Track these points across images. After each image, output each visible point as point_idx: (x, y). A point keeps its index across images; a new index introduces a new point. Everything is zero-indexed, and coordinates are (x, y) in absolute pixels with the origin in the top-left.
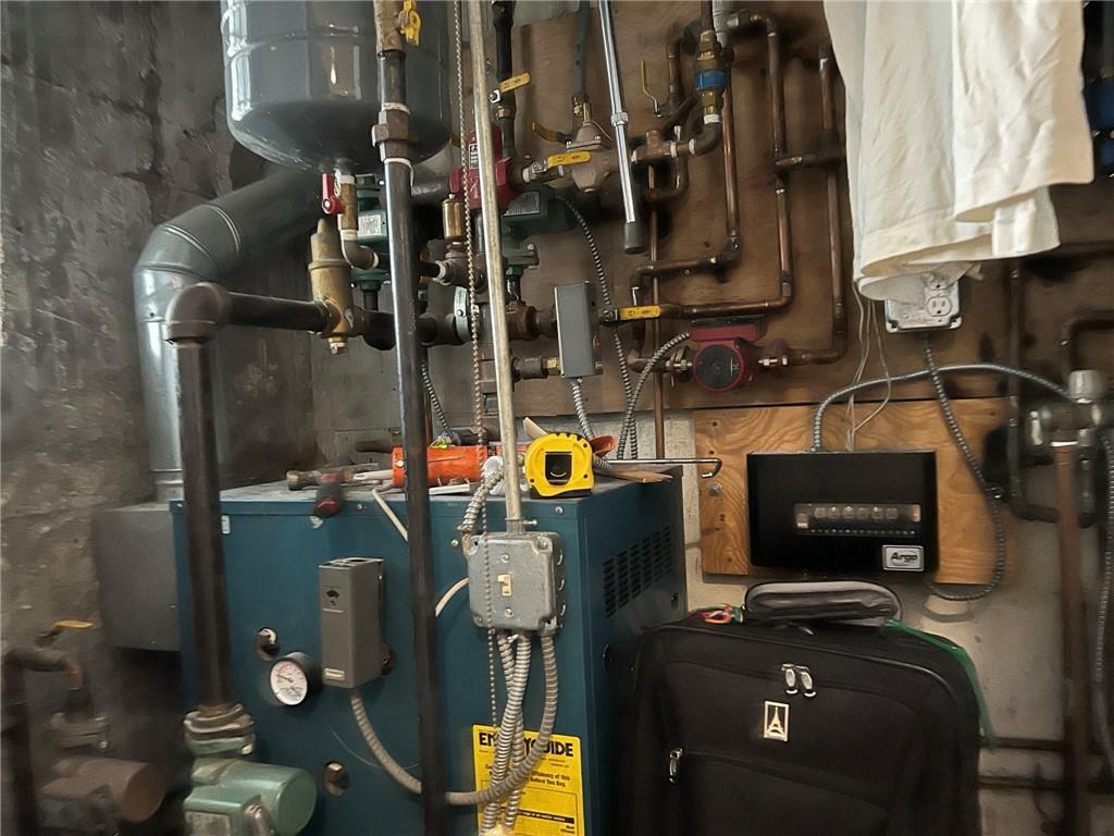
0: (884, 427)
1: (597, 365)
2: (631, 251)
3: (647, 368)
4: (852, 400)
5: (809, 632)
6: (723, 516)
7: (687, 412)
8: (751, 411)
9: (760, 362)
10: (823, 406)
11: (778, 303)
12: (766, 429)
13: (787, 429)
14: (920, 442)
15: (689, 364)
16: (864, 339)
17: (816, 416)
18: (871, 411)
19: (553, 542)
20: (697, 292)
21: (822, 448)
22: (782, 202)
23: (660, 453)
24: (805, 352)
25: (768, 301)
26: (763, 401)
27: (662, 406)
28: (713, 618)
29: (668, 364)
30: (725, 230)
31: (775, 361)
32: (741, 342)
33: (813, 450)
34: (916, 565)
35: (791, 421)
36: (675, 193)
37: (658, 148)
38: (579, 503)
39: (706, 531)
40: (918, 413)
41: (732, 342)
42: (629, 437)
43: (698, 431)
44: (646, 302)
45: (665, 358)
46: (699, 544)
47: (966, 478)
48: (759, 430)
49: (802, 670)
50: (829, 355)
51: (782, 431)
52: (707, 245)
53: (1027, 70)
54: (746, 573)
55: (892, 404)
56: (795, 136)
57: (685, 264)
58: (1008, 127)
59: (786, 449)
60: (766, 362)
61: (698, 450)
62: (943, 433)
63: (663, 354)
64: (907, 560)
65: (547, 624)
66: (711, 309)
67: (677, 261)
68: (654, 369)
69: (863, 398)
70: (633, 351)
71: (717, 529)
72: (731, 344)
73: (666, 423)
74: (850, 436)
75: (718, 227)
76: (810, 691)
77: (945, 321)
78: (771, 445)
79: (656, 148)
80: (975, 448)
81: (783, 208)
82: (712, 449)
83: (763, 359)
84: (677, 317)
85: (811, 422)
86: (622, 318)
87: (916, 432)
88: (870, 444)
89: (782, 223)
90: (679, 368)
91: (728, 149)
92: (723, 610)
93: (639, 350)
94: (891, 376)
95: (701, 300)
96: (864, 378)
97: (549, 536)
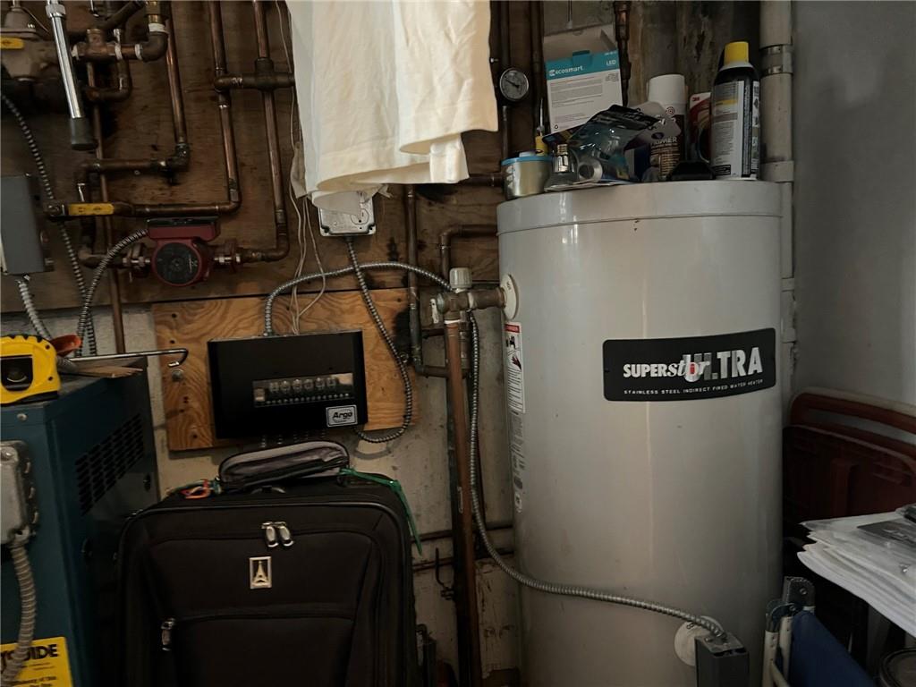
0: (321, 313)
1: (48, 262)
2: (77, 147)
3: (103, 264)
4: (295, 291)
5: (281, 491)
6: (186, 398)
7: (146, 306)
8: (207, 303)
9: (216, 259)
10: (272, 297)
11: (227, 207)
12: (223, 318)
13: (240, 318)
14: (350, 324)
15: (148, 261)
16: (302, 241)
17: (266, 306)
18: (310, 301)
19: (18, 451)
20: (148, 192)
21: (273, 333)
22: (225, 117)
23: (121, 347)
24: (255, 251)
25: (219, 204)
26: (217, 294)
27: (119, 300)
28: (193, 494)
29: (125, 260)
30: (172, 136)
31: (229, 258)
32: (197, 240)
33: (265, 334)
34: (352, 420)
35: (245, 311)
36: (117, 94)
37: (100, 47)
38: (46, 407)
39: (170, 414)
40: (347, 301)
41: (189, 241)
42: (86, 333)
43: (157, 323)
44: (94, 198)
45: (121, 254)
46: (163, 426)
47: (383, 349)
48: (215, 320)
49: (280, 525)
50: (275, 254)
51: (236, 320)
52: (155, 148)
53: (453, 35)
54: (211, 446)
55: (327, 294)
56: (233, 58)
57: (134, 164)
58: (441, 79)
59: (242, 335)
60: (222, 260)
61: (159, 341)
62: (366, 317)
63: (119, 250)
64: (345, 417)
65: (17, 536)
66: (163, 209)
67: (124, 161)
68: (110, 265)
69: (304, 289)
70: (84, 247)
71: (182, 411)
72: (188, 243)
73: (125, 316)
74: (295, 321)
75: (165, 134)
76: (288, 542)
77: (365, 229)
78: (229, 332)
79: (97, 47)
80: (388, 325)
81: (227, 123)
82: (172, 339)
83: (218, 256)
84: (129, 216)
85: (262, 312)
86: (71, 214)
87: (346, 316)
88: (311, 328)
89: (227, 135)
90: (137, 264)
91: (170, 61)
92: (202, 485)
93: (91, 246)
94: (325, 272)
95: (152, 199)
96: (304, 274)
97: (12, 446)
